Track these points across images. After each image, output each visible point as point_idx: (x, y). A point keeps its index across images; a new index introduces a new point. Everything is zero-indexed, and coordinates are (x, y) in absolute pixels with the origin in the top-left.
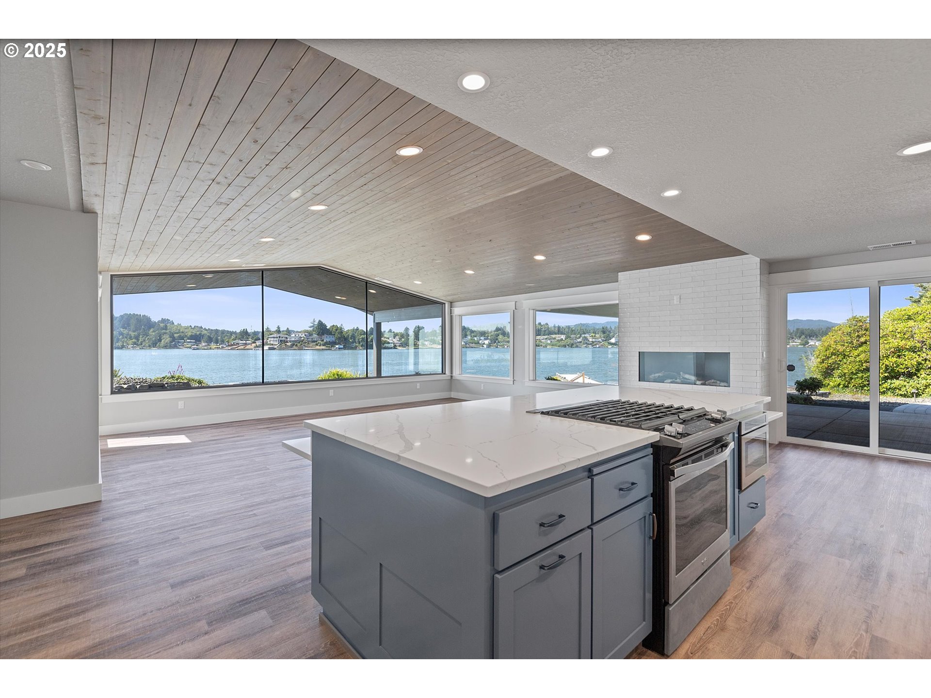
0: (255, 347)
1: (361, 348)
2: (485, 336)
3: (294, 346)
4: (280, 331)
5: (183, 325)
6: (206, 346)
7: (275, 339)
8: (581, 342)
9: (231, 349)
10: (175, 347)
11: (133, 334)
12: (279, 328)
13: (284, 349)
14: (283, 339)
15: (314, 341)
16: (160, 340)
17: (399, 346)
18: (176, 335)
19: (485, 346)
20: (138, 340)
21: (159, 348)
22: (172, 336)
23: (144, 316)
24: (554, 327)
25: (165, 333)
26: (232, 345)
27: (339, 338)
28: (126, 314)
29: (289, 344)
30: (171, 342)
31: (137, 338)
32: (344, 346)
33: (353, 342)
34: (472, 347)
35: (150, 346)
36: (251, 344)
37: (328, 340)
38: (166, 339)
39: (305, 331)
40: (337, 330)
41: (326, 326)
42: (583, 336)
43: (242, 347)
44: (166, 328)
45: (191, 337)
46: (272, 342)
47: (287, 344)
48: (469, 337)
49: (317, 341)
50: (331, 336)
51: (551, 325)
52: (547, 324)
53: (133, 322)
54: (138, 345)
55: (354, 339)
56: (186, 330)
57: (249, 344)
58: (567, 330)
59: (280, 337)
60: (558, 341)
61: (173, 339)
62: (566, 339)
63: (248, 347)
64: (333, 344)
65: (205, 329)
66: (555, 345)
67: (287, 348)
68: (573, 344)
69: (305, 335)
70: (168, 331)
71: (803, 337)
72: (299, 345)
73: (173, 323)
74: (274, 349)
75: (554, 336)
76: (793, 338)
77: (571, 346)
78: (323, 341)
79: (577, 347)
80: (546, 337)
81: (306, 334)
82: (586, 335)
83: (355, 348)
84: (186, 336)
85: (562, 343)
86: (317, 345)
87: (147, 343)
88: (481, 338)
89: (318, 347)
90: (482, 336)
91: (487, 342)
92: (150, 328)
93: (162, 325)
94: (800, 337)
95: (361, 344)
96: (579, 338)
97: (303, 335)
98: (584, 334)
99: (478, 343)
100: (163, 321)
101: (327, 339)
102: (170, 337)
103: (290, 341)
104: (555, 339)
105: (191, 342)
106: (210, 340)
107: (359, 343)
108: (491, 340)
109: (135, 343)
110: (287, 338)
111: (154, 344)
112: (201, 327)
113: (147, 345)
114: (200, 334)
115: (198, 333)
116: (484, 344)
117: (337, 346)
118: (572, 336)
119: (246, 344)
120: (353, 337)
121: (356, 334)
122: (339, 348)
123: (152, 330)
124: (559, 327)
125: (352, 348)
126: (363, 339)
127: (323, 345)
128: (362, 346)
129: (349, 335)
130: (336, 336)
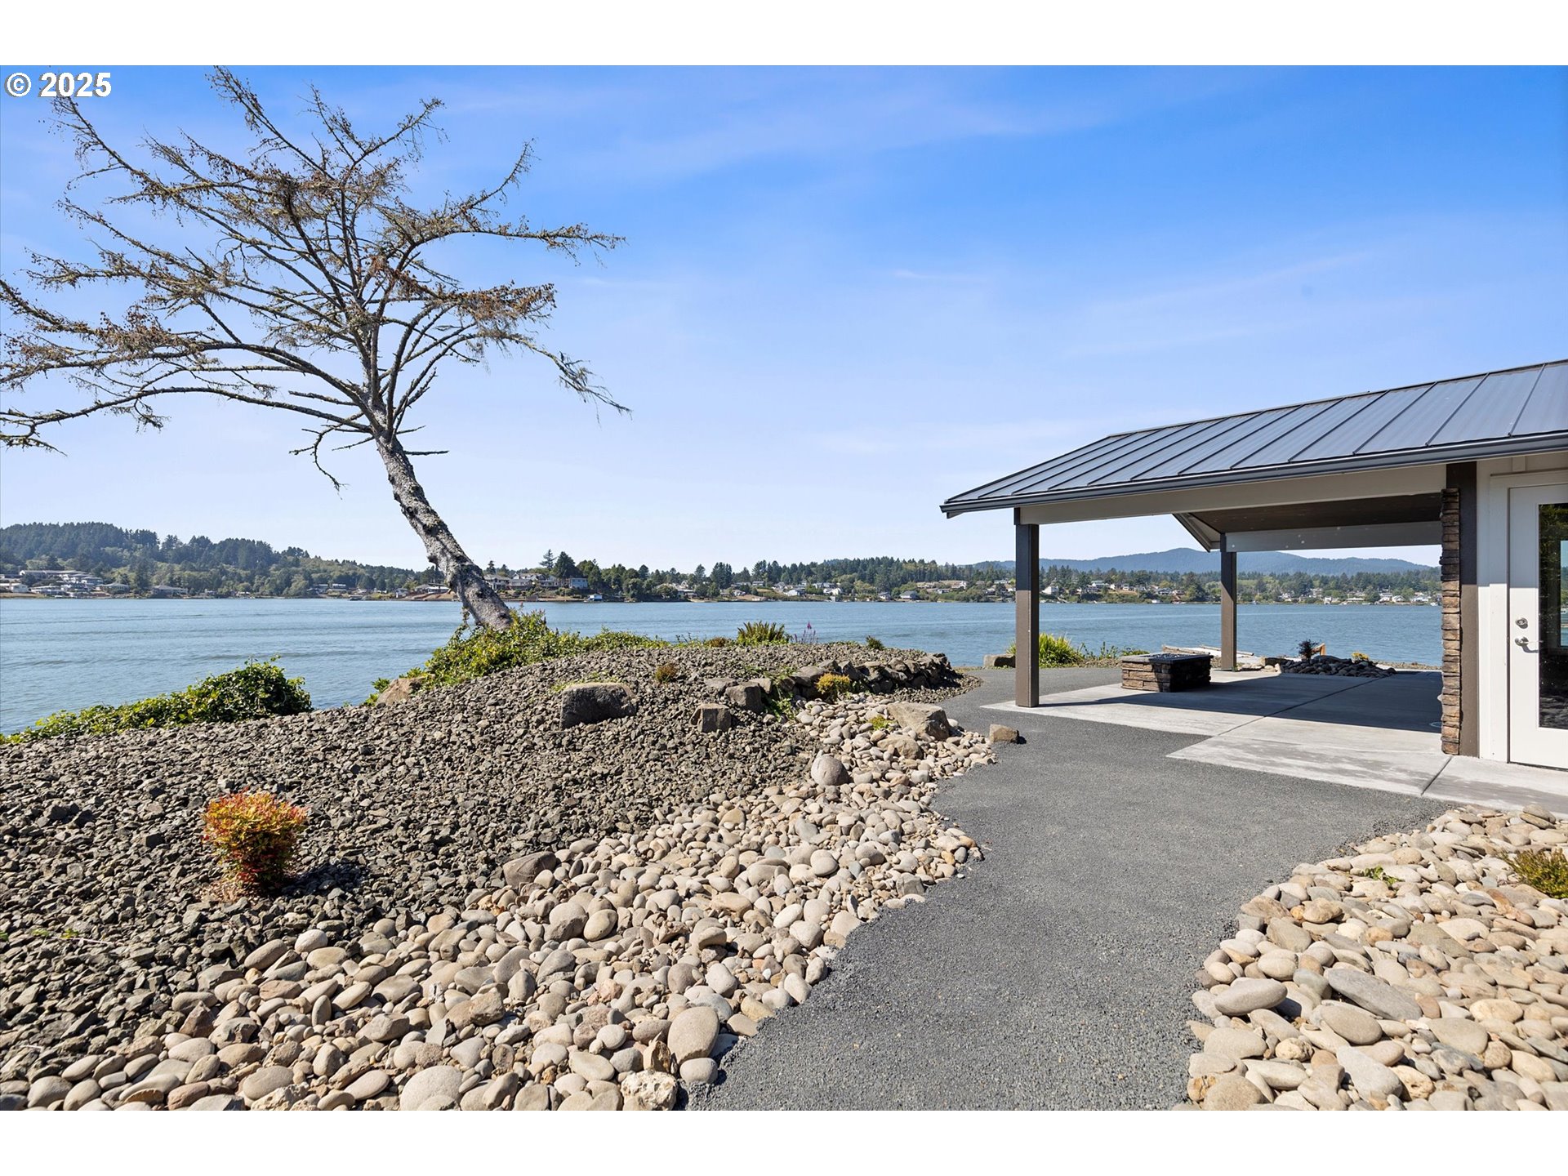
1: (630, 600)
2: (830, 582)
3: (521, 596)
5: (324, 558)
6: (363, 594)
8: (993, 593)
9: (416, 600)
10: (314, 595)
11: (243, 573)
12: (491, 564)
14: (502, 583)
15: (553, 588)
16: (288, 583)
17: (694, 597)
18: (314, 576)
19: (833, 598)
20: (252, 584)
21: (288, 596)
22: (308, 577)
23: (258, 542)
24: (947, 566)
25: (297, 572)
26: (415, 593)
27: (595, 583)
28: (229, 540)
29: (512, 592)
30: (307, 587)
31: (250, 579)
32: (603, 596)
33: (617, 590)
34: (812, 600)
35: (271, 595)
37: (576, 586)
38: (299, 582)
39: (538, 571)
40: (591, 569)
41: (571, 562)
42: (997, 582)
43: (434, 596)
44: (297, 563)
45: (340, 580)
47: (509, 591)
48: (805, 583)
49: (557, 588)
50: (582, 579)
51: (940, 563)
52: (934, 562)
53: (242, 555)
54: (252, 591)
55: (620, 585)
56: (330, 568)
57: (445, 591)
58: (967, 572)
59: (496, 580)
60: (955, 590)
61: (311, 582)
62: (968, 588)
63: (444, 596)
64: (584, 592)
65: (361, 566)
66: (951, 598)
68: (980, 597)
69: (537, 577)
70: (300, 569)
71: (1370, 587)
72: (528, 593)
73: (308, 556)
75: (946, 582)
76: (1351, 590)
77: (978, 599)
78: (567, 587)
79: (988, 601)
80: (933, 584)
81: (535, 575)
82: (1002, 582)
83: (622, 600)
84: (331, 577)
85: (963, 594)
86: (558, 594)
87: (266, 589)
88: (825, 585)
89: (560, 598)
90: (825, 582)
91: (835, 591)
92: (270, 564)
93: (291, 559)
94: (1365, 588)
95: (631, 592)
96: (991, 585)
97: (534, 578)
98: (999, 579)
99: (822, 593)
100: (292, 551)
101: (574, 583)
102: (306, 579)
103: (514, 588)
104: (949, 587)
105: (339, 587)
106: (370, 585)
107: (628, 591)
108: (842, 588)
109: (247, 589)
110: (507, 582)
111: (278, 592)
112: (354, 563)
113: (267, 592)
114: (354, 574)
115: (351, 572)
116: (831, 594)
117: (592, 597)
118: (978, 583)
119: (439, 592)
120: (618, 580)
121: (623, 576)
122: (596, 600)
123: (274, 566)
124: (954, 567)
125: (616, 600)
126: (634, 584)
127: (569, 595)
128: (633, 596)
129: (610, 579)
130: (590, 579)
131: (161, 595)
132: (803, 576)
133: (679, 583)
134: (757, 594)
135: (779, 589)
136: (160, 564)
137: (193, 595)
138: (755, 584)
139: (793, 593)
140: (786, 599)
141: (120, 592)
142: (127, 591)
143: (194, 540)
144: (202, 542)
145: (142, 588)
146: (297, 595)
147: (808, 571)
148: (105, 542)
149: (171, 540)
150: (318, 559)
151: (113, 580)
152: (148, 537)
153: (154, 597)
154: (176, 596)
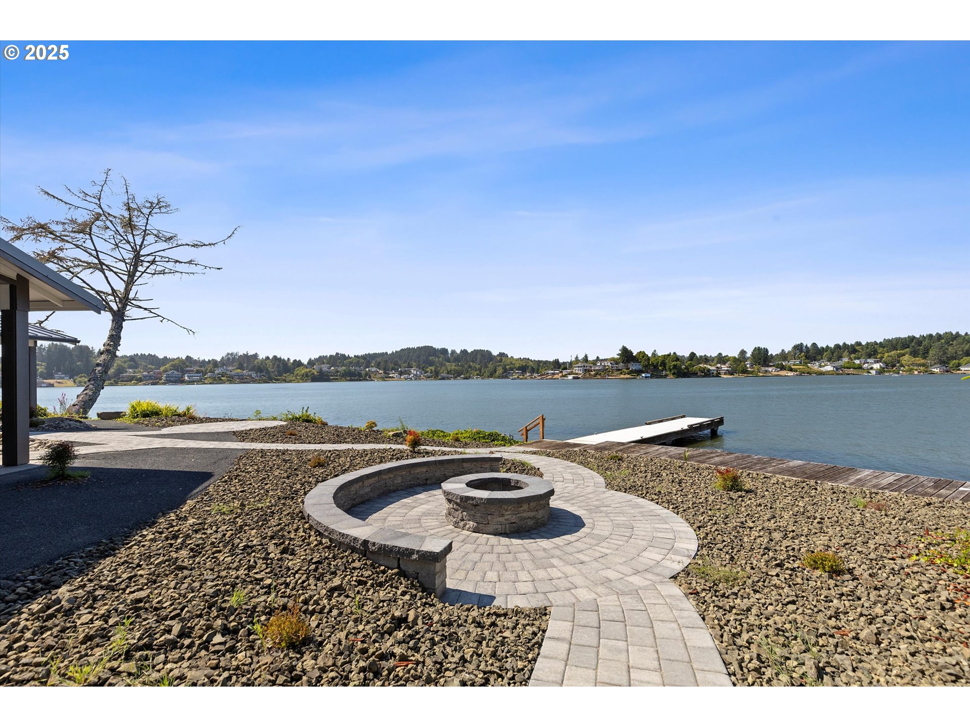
0: (561, 377)
1: (672, 376)
2: (876, 358)
3: (598, 376)
4: (587, 360)
5: (515, 357)
6: (529, 376)
7: (580, 369)
9: (541, 379)
10: (506, 377)
12: (586, 356)
13: (587, 378)
14: (587, 368)
15: (619, 370)
16: (495, 371)
18: (507, 367)
19: (873, 372)
20: (481, 372)
21: (495, 378)
22: (505, 367)
23: (487, 351)
25: (501, 365)
26: (543, 375)
27: (646, 366)
29: (593, 373)
30: (503, 373)
31: (480, 370)
32: (652, 374)
33: (662, 371)
34: (849, 374)
35: (488, 377)
36: (558, 374)
37: (634, 369)
38: (500, 371)
39: (613, 359)
40: (643, 357)
41: (632, 353)
43: (550, 377)
44: (501, 361)
45: (520, 368)
46: (577, 372)
47: (591, 373)
48: (846, 360)
49: (621, 370)
50: (638, 364)
53: (479, 356)
55: (665, 367)
56: (516, 362)
59: (584, 366)
61: (505, 370)
63: (556, 376)
64: (639, 372)
67: (592, 377)
69: (611, 364)
70: (502, 363)
72: (602, 374)
73: (507, 356)
74: (579, 378)
78: (629, 369)
81: (612, 362)
83: (665, 377)
84: (515, 367)
86: (621, 373)
87: (486, 374)
88: (869, 360)
89: (622, 376)
90: (870, 358)
91: (877, 366)
92: (490, 361)
93: (499, 358)
95: (673, 371)
97: (609, 364)
99: (862, 368)
100: (501, 354)
101: (633, 366)
102: (503, 368)
103: (594, 370)
105: (518, 373)
106: (533, 371)
107: (671, 371)
109: (478, 375)
110: (593, 367)
111: (492, 375)
112: (528, 359)
114: (526, 365)
116: (872, 368)
117: (643, 375)
119: (554, 374)
120: (663, 364)
121: (667, 361)
122: (646, 377)
123: (491, 363)
125: (661, 377)
126: (675, 366)
127: (628, 374)
128: (674, 374)
129: (658, 363)
130: (642, 363)
131: (443, 378)
132: (846, 353)
133: (724, 363)
134: (791, 370)
135: (815, 366)
136: (448, 364)
137: (455, 378)
138: (792, 362)
139: (829, 368)
140: (822, 373)
141: (429, 377)
142: (432, 377)
143: (462, 351)
144: (464, 352)
145: (436, 375)
146: (499, 377)
147: (853, 349)
148: (430, 355)
149: (453, 352)
150: (512, 357)
151: (428, 372)
152: (444, 351)
153: (440, 379)
154: (448, 378)
